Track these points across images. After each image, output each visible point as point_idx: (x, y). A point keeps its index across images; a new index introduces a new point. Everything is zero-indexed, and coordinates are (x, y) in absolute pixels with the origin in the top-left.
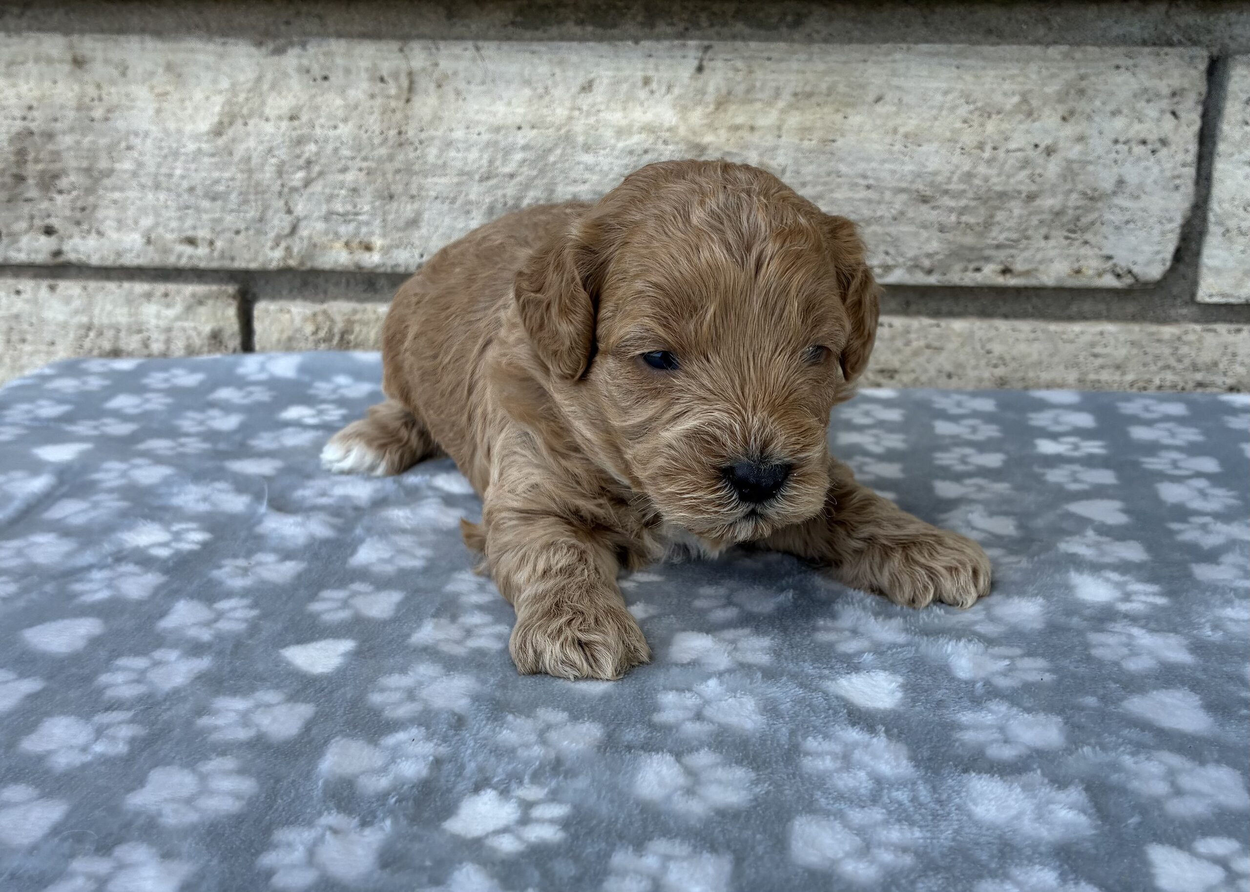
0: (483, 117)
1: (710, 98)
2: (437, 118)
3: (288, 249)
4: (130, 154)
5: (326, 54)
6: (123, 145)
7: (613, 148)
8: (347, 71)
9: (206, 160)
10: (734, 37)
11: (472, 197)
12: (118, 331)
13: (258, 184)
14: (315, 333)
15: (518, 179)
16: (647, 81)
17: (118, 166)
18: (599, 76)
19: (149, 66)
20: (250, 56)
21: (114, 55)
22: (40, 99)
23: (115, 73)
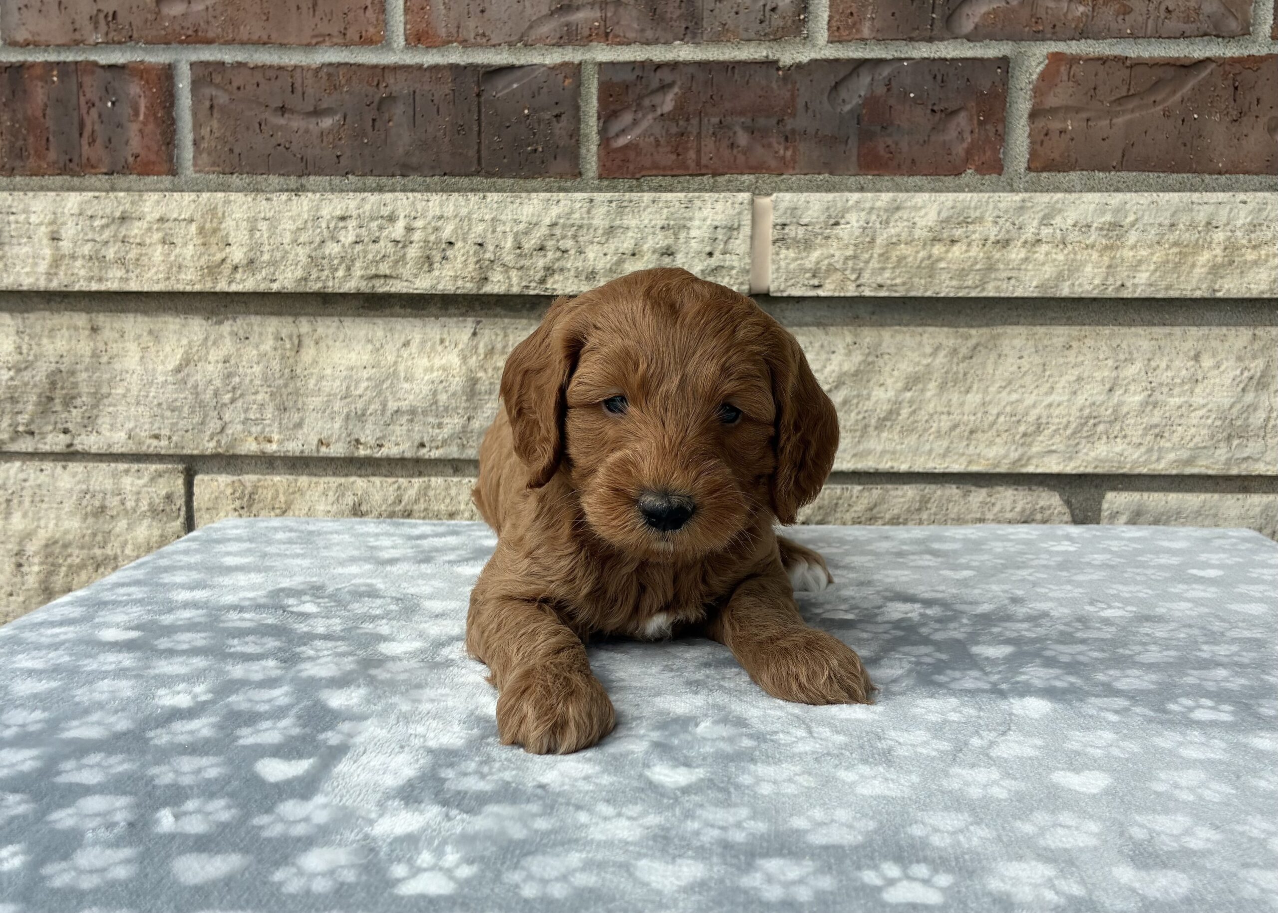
0: (343, 361)
1: (481, 350)
2: (315, 362)
3: (218, 442)
4: (121, 384)
5: (248, 324)
6: (118, 378)
7: (422, 379)
8: (261, 334)
9: (170, 387)
10: (496, 316)
11: (336, 409)
12: (105, 494)
13: (201, 401)
14: (233, 493)
15: (364, 398)
16: (442, 341)
17: (113, 391)
18: (414, 337)
19: (138, 331)
20: (201, 326)
21: (117, 325)
22: (68, 351)
23: (117, 335)
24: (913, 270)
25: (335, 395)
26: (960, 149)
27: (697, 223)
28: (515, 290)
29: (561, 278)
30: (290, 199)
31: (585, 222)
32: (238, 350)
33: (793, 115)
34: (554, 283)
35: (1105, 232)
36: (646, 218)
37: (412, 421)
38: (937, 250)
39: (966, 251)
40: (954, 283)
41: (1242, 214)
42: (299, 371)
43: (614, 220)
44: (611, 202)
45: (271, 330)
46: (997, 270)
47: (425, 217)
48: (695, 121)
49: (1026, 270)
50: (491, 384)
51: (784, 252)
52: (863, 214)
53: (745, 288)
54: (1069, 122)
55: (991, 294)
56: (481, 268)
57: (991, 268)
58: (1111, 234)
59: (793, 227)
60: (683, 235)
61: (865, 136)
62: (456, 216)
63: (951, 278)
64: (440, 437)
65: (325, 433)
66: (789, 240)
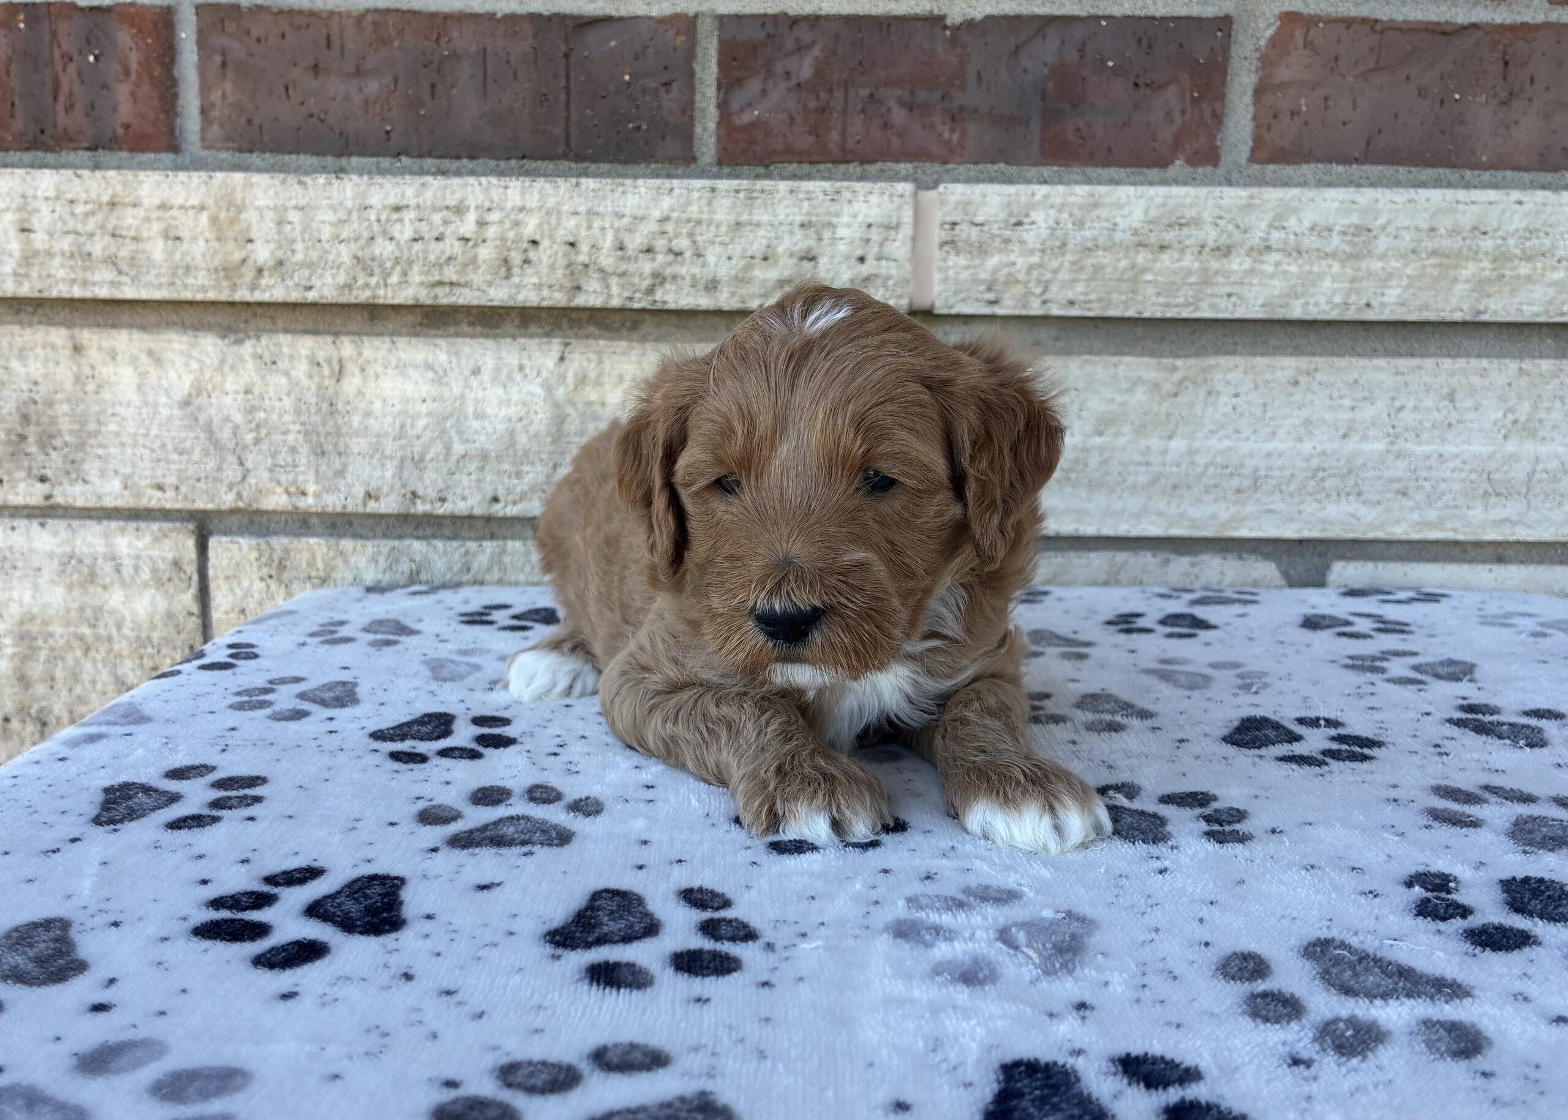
0: (397, 393)
1: (570, 379)
2: (360, 393)
3: (239, 495)
4: (114, 419)
5: (275, 345)
6: (110, 411)
7: (496, 416)
8: (291, 358)
9: (177, 422)
10: (588, 337)
11: (388, 453)
12: (96, 559)
13: (217, 442)
14: (257, 559)
15: (424, 439)
16: (521, 368)
17: (103, 429)
18: (485, 363)
19: (135, 352)
20: (215, 345)
21: (105, 344)
22: (46, 376)
23: (107, 358)
24: (1113, 284)
25: (387, 434)
26: (1167, 134)
27: (845, 219)
28: (615, 303)
29: (673, 288)
30: (330, 184)
31: (705, 216)
32: (263, 377)
33: (962, 87)
34: (664, 294)
35: (1349, 238)
36: (782, 211)
37: (481, 469)
38: (1142, 258)
39: (1179, 260)
40: (1162, 300)
41: (1516, 218)
42: (340, 406)
43: (739, 214)
44: (737, 191)
45: (304, 352)
46: (1217, 284)
47: (502, 209)
48: (839, 94)
49: (1251, 284)
50: (582, 422)
51: (952, 260)
52: (1052, 212)
53: (905, 302)
54: (1303, 101)
55: (1207, 315)
56: (572, 273)
57: (1207, 279)
58: (1356, 239)
59: (963, 227)
60: (827, 234)
61: (1051, 116)
62: (541, 208)
63: (1158, 294)
64: (518, 489)
65: (374, 484)
66: (960, 244)
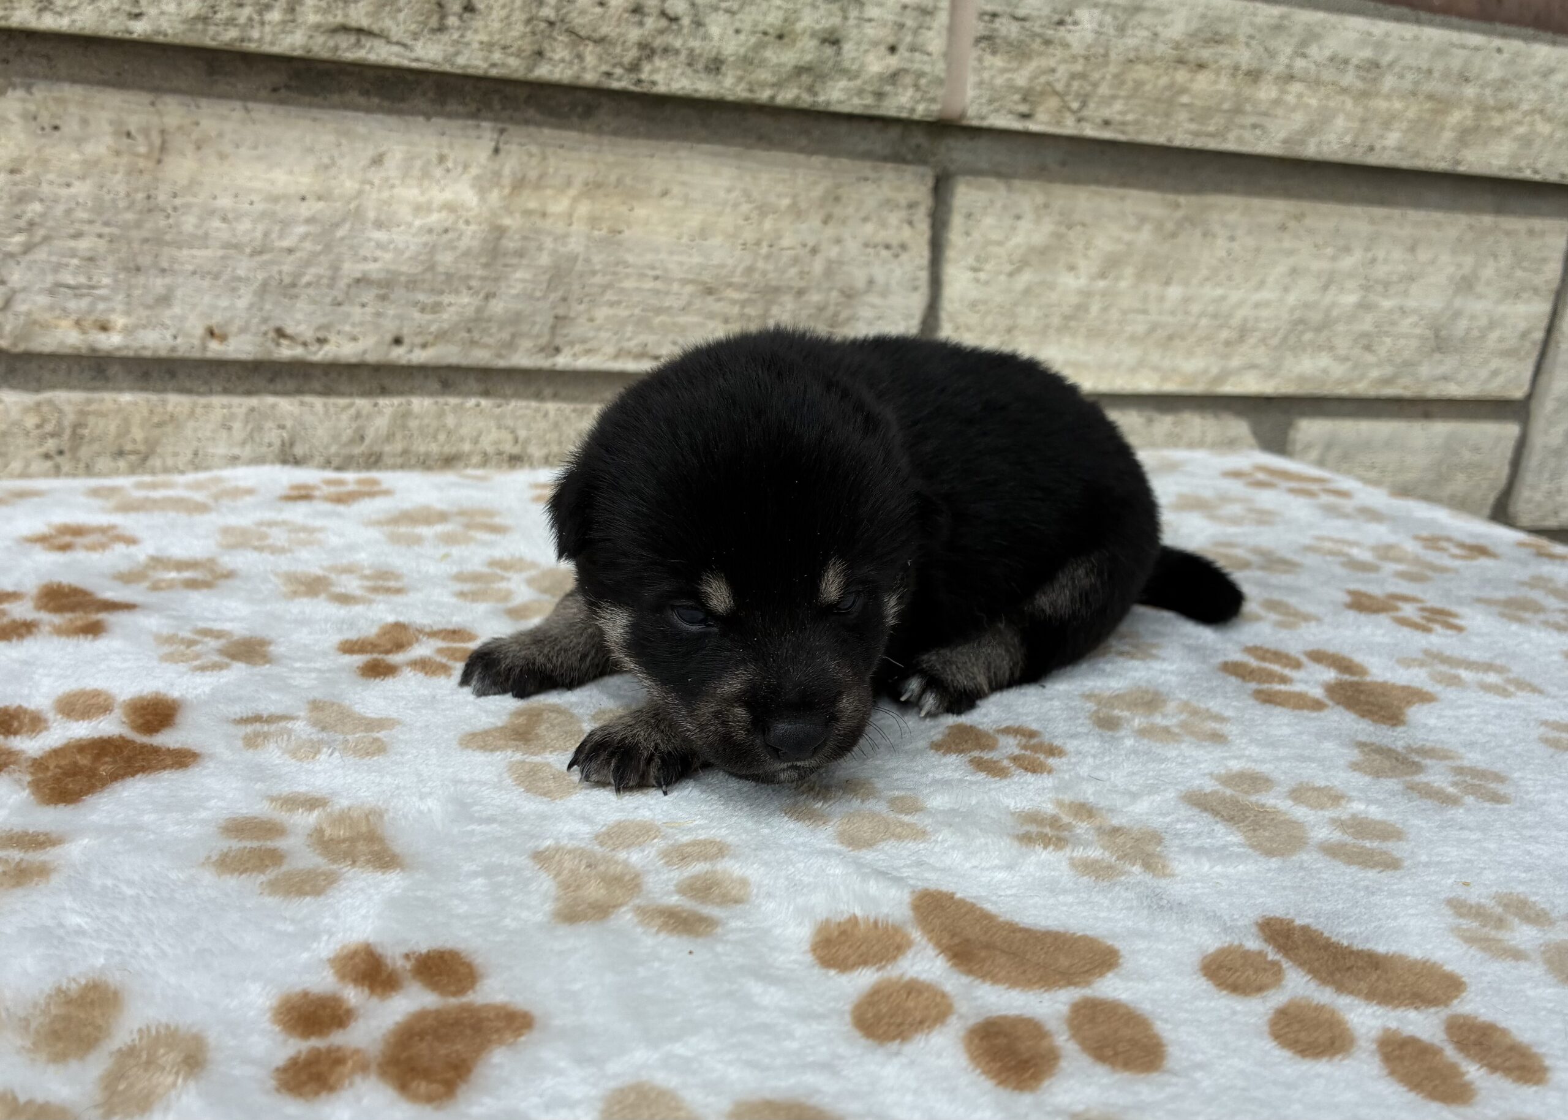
24: (1150, 104)
25: (241, 247)
28: (590, 78)
29: (665, 65)
32: (39, 149)
34: (652, 72)
35: (1363, 73)
37: (383, 298)
38: (1181, 76)
40: (1193, 127)
41: (1495, 66)
42: (162, 199)
45: (106, 115)
46: (1245, 113)
49: (1275, 116)
51: (989, 59)
52: (1096, 12)
53: (935, 107)
55: (1231, 146)
56: (534, 32)
57: (1238, 106)
58: (1367, 76)
59: (1004, 20)
60: (853, 13)
63: (1192, 120)
64: (433, 328)
65: (216, 320)
66: (998, 41)
